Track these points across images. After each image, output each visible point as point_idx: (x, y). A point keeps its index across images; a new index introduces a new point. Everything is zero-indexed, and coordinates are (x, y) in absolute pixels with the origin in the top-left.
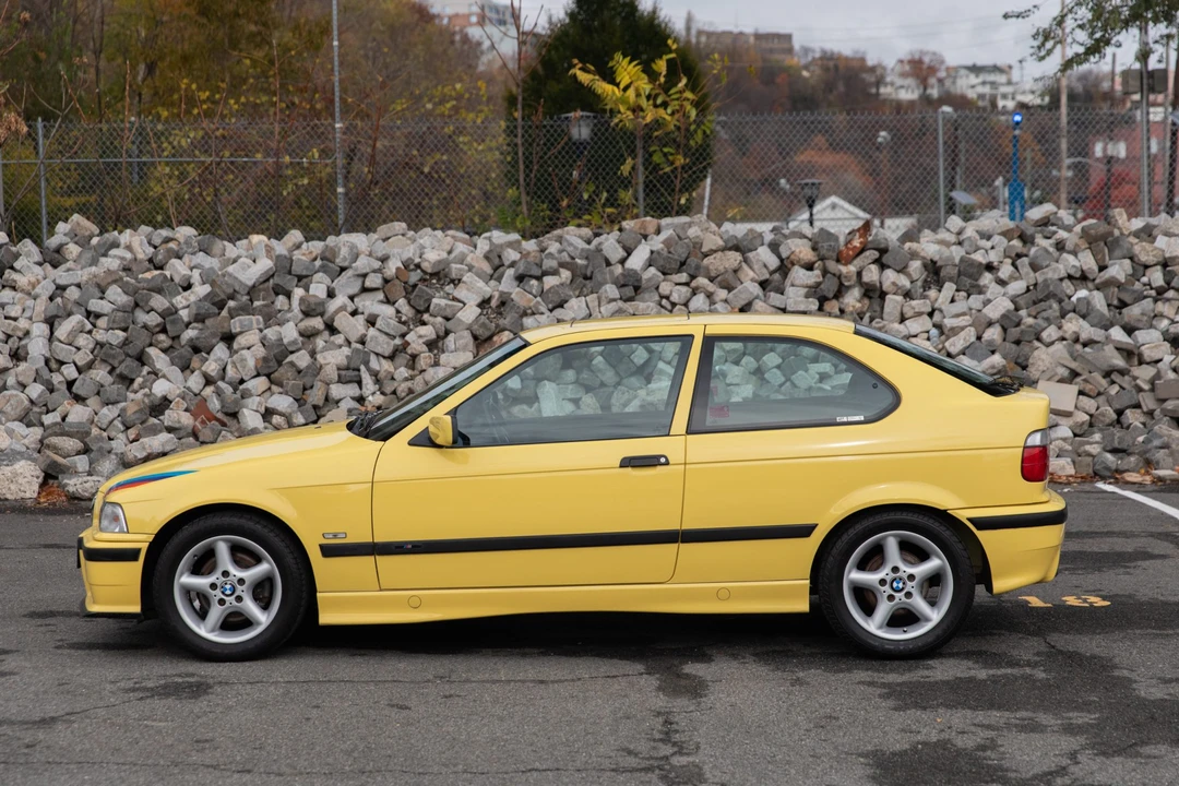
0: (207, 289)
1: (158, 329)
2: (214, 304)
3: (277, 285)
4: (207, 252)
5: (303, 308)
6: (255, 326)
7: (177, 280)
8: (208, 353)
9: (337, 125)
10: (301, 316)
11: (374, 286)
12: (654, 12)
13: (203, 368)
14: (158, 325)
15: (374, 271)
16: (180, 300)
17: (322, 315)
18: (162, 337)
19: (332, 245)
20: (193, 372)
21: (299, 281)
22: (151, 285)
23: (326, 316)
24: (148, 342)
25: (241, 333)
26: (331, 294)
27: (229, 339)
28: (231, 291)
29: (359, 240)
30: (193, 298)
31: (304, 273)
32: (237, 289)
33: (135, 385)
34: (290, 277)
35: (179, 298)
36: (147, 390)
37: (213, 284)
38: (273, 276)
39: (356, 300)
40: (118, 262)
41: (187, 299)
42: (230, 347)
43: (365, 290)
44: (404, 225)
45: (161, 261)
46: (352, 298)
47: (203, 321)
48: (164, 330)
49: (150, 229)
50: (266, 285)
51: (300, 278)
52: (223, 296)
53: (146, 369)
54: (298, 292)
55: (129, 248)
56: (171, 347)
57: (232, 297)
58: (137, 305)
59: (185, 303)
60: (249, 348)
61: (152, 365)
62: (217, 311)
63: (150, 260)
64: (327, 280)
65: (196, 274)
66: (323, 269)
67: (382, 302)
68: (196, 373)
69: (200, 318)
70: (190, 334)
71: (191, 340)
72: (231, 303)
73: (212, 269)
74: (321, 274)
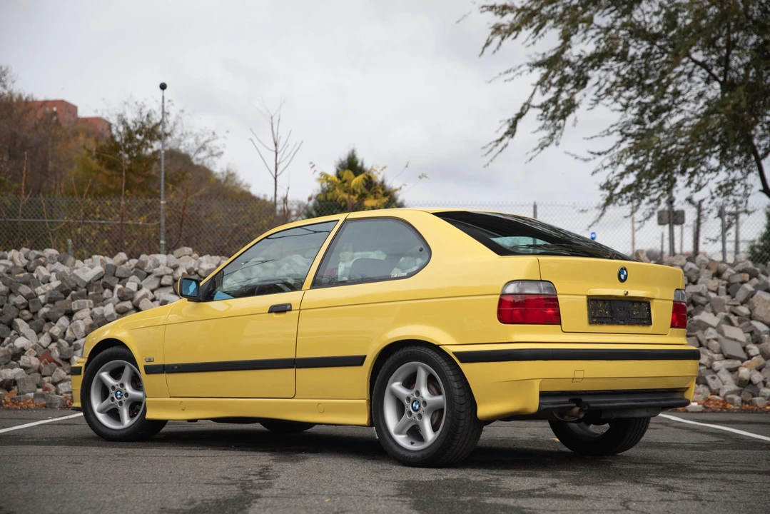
0: (59, 283)
1: (23, 307)
2: (62, 292)
3: (105, 282)
4: (62, 263)
5: (119, 295)
6: (87, 305)
7: (40, 278)
8: (55, 323)
9: (162, 202)
10: (117, 300)
11: (167, 283)
12: (383, 182)
13: (51, 331)
14: (23, 304)
15: (168, 275)
16: (39, 290)
17: (131, 300)
18: (26, 312)
19: (144, 260)
20: (44, 334)
21: (120, 281)
22: (22, 280)
23: (135, 301)
24: (16, 314)
25: (78, 310)
26: (139, 288)
27: (70, 314)
28: (74, 285)
29: (162, 258)
30: (48, 288)
31: (124, 276)
32: (78, 283)
33: (5, 342)
34: (113, 278)
35: (39, 288)
36: (11, 344)
37: (63, 280)
38: (102, 277)
39: (155, 292)
40: (3, 267)
41: (44, 289)
42: (70, 320)
43: (161, 286)
44: (190, 249)
45: (32, 268)
46: (152, 291)
47: (53, 303)
48: (27, 308)
49: (28, 250)
50: (98, 282)
51: (121, 279)
52: (68, 288)
53: (13, 332)
54: (118, 287)
55: (12, 260)
56: (32, 319)
57: (75, 289)
58: (11, 292)
59: (43, 291)
60: (82, 320)
61: (17, 330)
62: (63, 297)
63: (25, 268)
64: (138, 280)
65: (53, 276)
66: (136, 274)
67: (172, 293)
68: (46, 334)
69: (51, 301)
70: (45, 310)
71: (45, 314)
72: (74, 292)
73: (64, 272)
74: (134, 276)
